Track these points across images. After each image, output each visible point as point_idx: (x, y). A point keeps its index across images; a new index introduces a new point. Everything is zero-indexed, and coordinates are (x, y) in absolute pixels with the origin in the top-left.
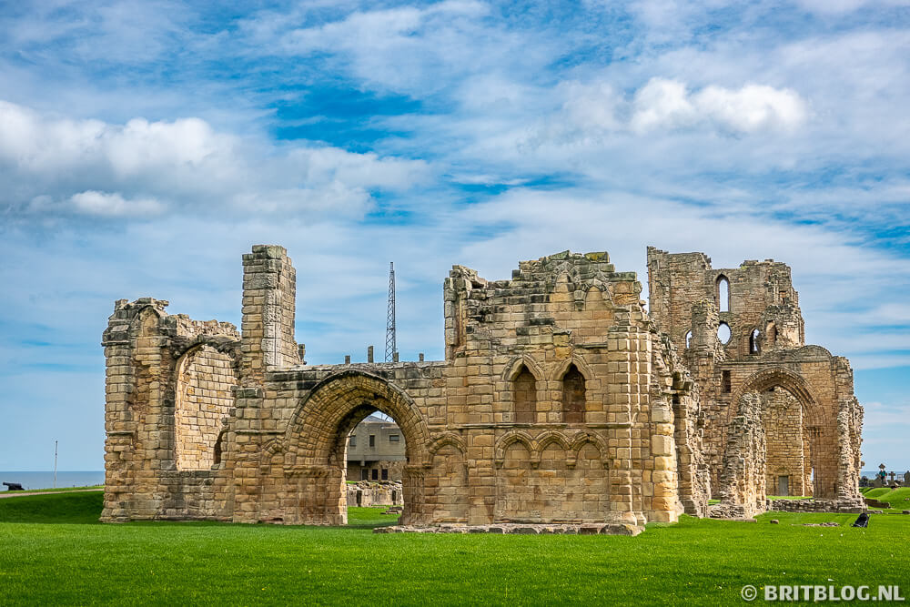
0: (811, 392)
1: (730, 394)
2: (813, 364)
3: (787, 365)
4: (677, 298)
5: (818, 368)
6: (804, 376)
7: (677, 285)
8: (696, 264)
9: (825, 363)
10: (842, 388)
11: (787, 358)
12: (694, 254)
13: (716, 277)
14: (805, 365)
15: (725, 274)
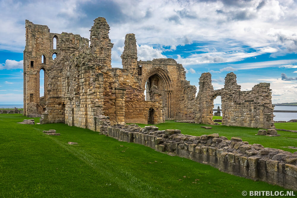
0: (170, 77)
1: (142, 76)
2: (171, 66)
3: (163, 65)
4: (38, 42)
5: (172, 68)
6: (168, 70)
7: (38, 36)
8: (46, 30)
9: (175, 66)
10: (182, 76)
11: (163, 63)
12: (46, 26)
13: (53, 36)
14: (169, 66)
15: (57, 35)
